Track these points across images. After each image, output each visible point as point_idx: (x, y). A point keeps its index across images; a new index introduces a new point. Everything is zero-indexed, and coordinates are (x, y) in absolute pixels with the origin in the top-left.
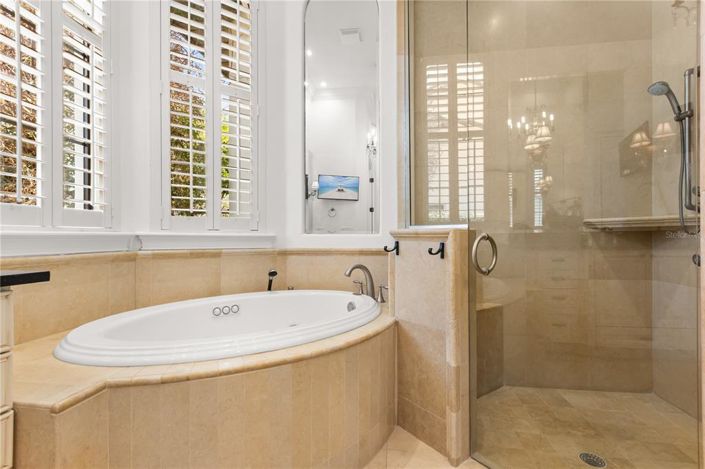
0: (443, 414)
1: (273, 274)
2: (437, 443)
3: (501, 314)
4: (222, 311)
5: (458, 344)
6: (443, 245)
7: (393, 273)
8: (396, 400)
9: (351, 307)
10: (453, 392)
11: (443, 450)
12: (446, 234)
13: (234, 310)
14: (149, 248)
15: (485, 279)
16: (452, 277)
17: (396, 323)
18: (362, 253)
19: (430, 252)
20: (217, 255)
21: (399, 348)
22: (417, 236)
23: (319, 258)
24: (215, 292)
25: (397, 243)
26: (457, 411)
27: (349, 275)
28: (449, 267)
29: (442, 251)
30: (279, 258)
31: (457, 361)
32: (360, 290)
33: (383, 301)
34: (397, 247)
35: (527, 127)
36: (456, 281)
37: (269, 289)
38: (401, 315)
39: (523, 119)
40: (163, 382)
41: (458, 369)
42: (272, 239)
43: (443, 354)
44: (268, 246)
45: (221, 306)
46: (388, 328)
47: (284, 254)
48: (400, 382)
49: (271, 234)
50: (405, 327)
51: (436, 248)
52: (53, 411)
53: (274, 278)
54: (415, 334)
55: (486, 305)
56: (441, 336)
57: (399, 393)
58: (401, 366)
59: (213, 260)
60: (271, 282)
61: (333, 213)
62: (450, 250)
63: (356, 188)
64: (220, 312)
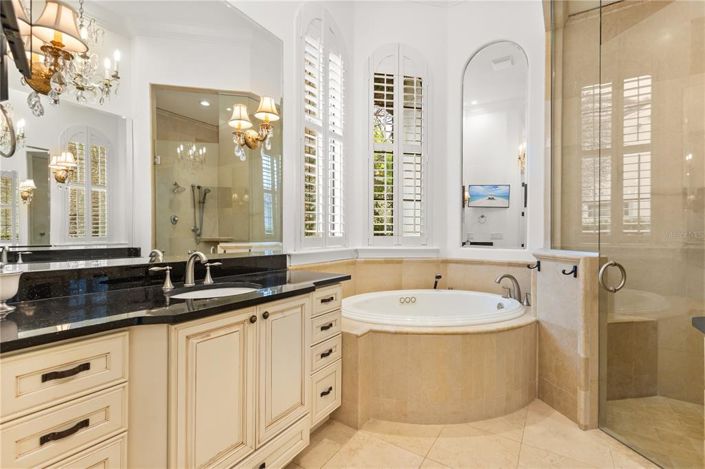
0: (575, 392)
1: (439, 277)
2: (570, 413)
3: (655, 327)
4: (410, 300)
5: (587, 341)
6: (576, 268)
7: (535, 284)
8: (537, 379)
9: (500, 306)
11: (574, 419)
12: (579, 260)
13: (412, 300)
14: (362, 257)
15: (614, 294)
16: (583, 293)
17: (538, 322)
19: (564, 272)
20: (400, 262)
21: (540, 340)
22: (554, 259)
24: (399, 287)
25: (539, 263)
26: (586, 390)
27: (499, 282)
28: (580, 284)
29: (575, 271)
30: (441, 266)
31: (586, 354)
32: (508, 294)
33: (528, 305)
34: (539, 265)
36: (586, 296)
37: (435, 288)
38: (542, 316)
40: (396, 333)
41: (587, 360)
42: (437, 251)
43: (576, 348)
44: (434, 256)
46: (530, 324)
47: (446, 262)
48: (541, 367)
49: (435, 247)
50: (545, 325)
51: (569, 269)
52: (357, 337)
53: (439, 281)
54: (553, 332)
56: (574, 334)
57: (539, 375)
58: (541, 355)
59: (398, 266)
60: (436, 282)
61: (483, 219)
62: (581, 271)
63: (507, 197)
64: (404, 301)
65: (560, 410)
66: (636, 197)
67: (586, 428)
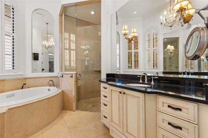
0: (72, 104)
1: (24, 84)
2: (71, 110)
3: (80, 87)
4: (9, 96)
9: (49, 90)
10: (74, 100)
12: (73, 74)
13: (13, 95)
15: (79, 81)
16: (74, 81)
17: (62, 91)
18: (50, 77)
19: (70, 77)
20: (4, 81)
21: (63, 95)
22: (67, 74)
23: (37, 79)
27: (49, 83)
28: (73, 79)
29: (72, 77)
30: (24, 80)
32: (50, 86)
33: (57, 87)
34: (62, 76)
35: (84, 48)
36: (75, 81)
37: (22, 89)
38: (63, 89)
39: (84, 46)
40: (23, 106)
41: (75, 96)
44: (21, 77)
45: (12, 94)
47: (26, 78)
49: (22, 74)
50: (64, 91)
52: (4, 113)
53: (24, 86)
54: (66, 92)
55: (79, 85)
56: (72, 91)
57: (63, 104)
59: (2, 82)
60: (23, 86)
64: (8, 96)
65: (69, 110)
66: (73, 60)
67: (74, 111)
